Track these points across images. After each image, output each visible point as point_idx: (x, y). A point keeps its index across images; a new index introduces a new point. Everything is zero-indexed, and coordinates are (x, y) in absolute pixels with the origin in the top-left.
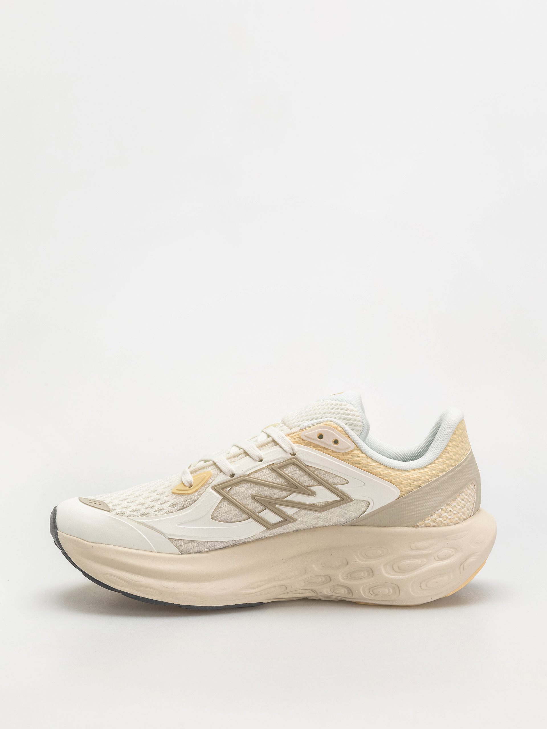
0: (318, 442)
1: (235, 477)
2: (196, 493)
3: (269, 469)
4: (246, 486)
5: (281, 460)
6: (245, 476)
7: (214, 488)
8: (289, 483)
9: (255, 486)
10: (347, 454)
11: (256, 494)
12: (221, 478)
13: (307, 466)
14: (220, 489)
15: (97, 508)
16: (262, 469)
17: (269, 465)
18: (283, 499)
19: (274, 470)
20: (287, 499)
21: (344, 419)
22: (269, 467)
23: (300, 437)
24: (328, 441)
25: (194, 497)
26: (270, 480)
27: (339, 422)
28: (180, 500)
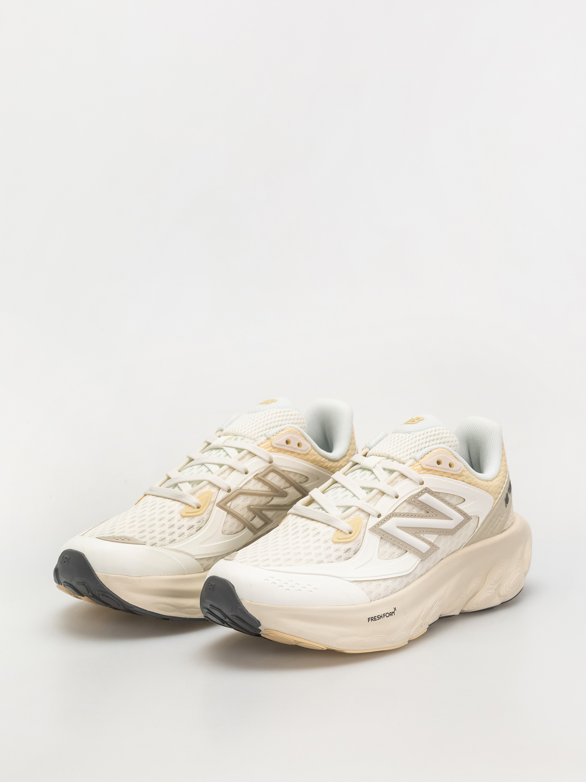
0: (287, 447)
1: (232, 491)
2: (206, 513)
3: (255, 479)
4: (242, 498)
5: (262, 469)
6: (239, 489)
7: (219, 505)
8: (272, 489)
9: (249, 496)
10: (307, 454)
11: (250, 503)
12: (222, 495)
13: (283, 470)
14: (223, 505)
15: (130, 543)
16: (250, 480)
17: (254, 476)
18: (268, 504)
19: (259, 480)
20: (271, 503)
21: (300, 423)
22: (255, 477)
23: (272, 446)
24: (293, 444)
25: (205, 516)
26: (258, 489)
27: (296, 426)
28: (194, 522)
